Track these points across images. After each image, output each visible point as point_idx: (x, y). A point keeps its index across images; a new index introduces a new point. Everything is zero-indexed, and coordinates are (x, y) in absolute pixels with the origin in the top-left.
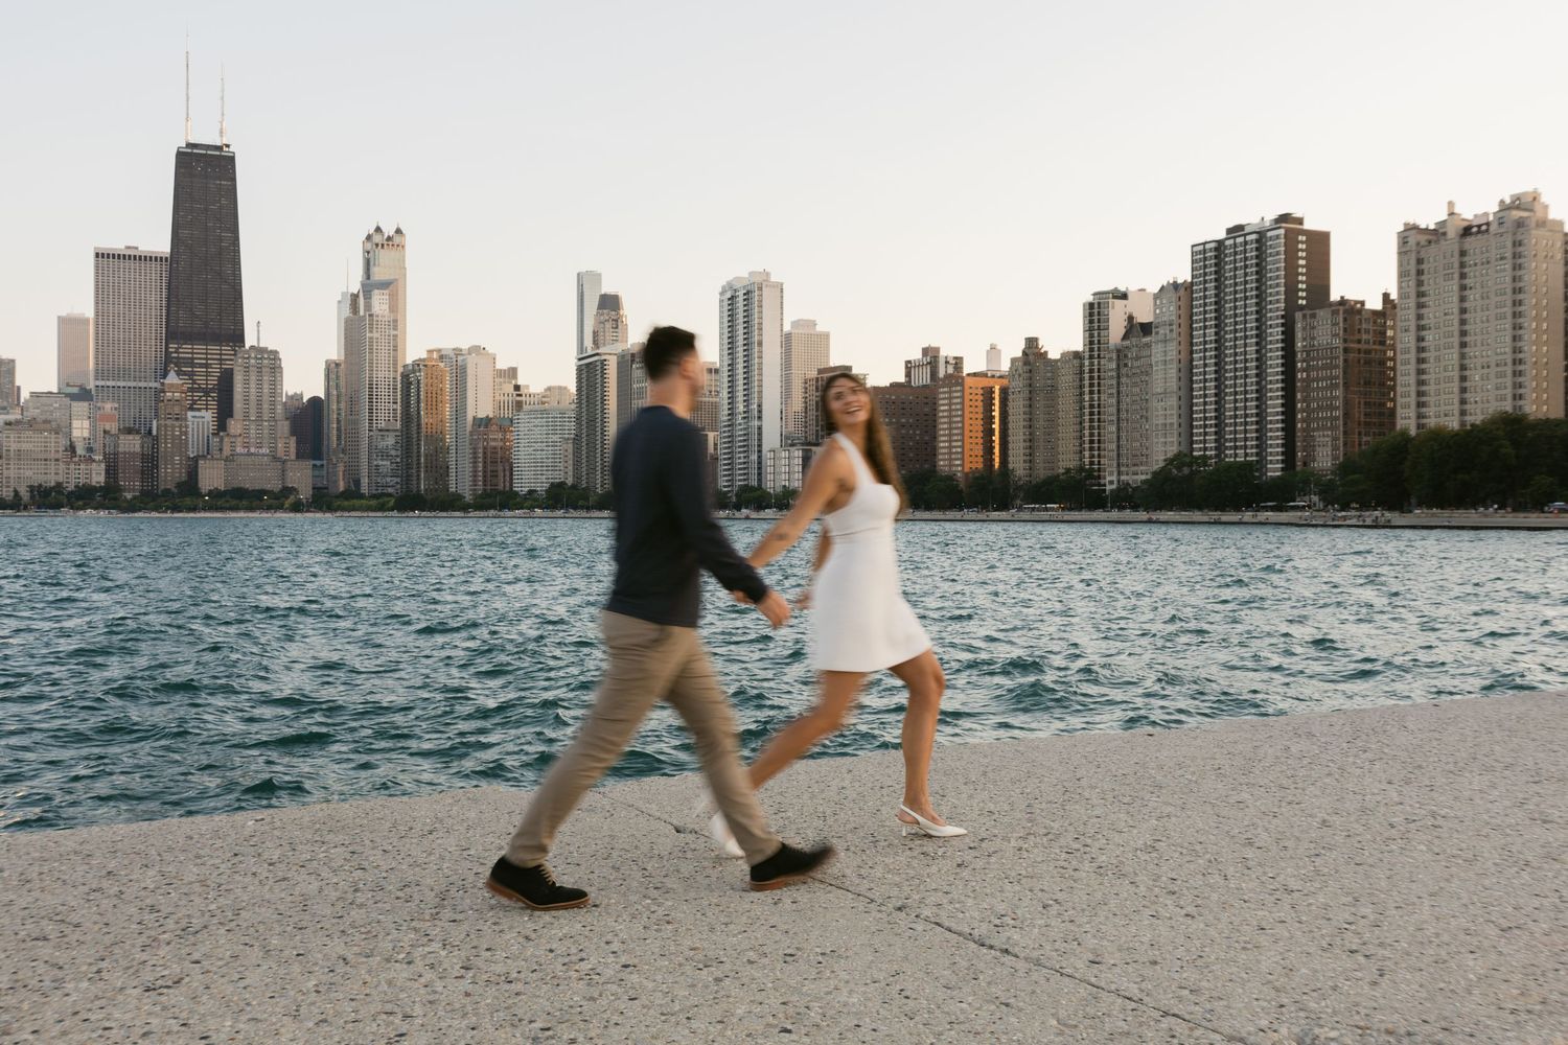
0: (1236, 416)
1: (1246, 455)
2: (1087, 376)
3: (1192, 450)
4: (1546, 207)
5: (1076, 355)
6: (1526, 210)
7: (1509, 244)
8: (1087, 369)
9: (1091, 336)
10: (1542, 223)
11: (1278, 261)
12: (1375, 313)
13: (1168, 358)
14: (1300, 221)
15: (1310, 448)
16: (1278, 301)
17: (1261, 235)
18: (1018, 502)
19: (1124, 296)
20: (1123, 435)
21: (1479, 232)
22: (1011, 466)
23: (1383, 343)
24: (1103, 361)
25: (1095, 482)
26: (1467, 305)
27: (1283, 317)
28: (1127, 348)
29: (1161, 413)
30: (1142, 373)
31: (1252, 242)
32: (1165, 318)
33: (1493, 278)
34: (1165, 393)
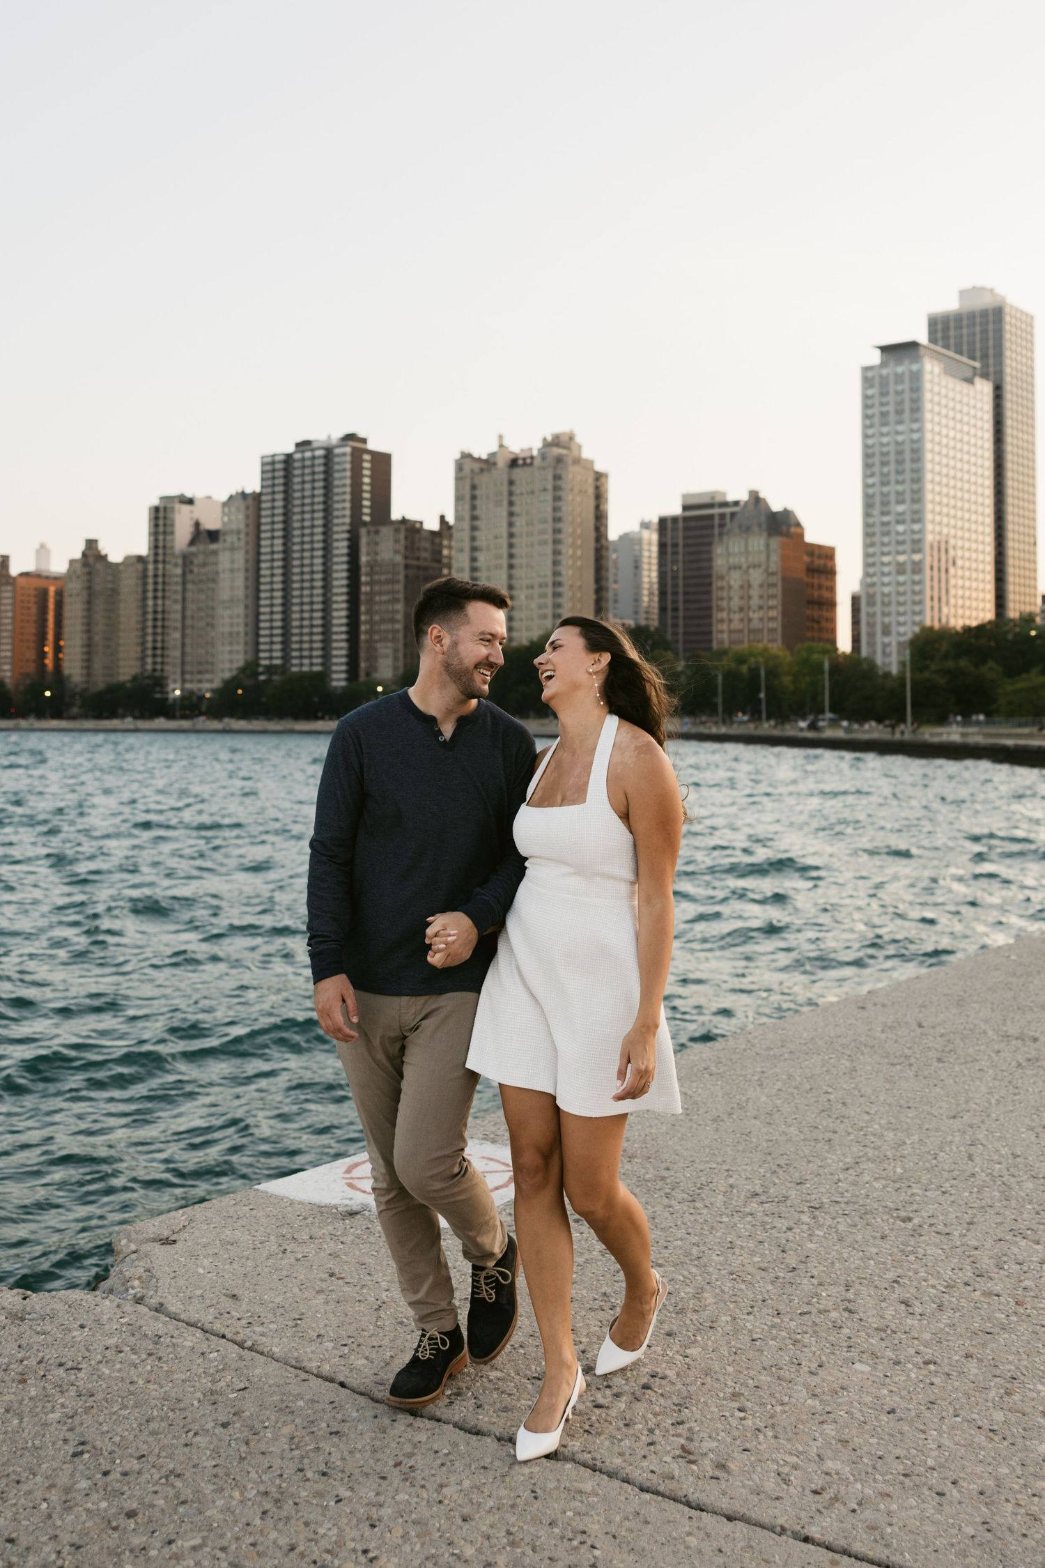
0: (301, 627)
1: (312, 664)
2: (150, 580)
3: (258, 658)
4: (580, 447)
5: (140, 559)
6: (563, 447)
7: (550, 477)
8: (151, 573)
9: (156, 540)
10: (578, 461)
11: (345, 478)
12: (432, 533)
13: (236, 566)
14: (364, 441)
15: (372, 658)
16: (344, 516)
17: (329, 452)
18: (75, 710)
19: (190, 502)
20: (188, 641)
21: (525, 464)
22: (66, 672)
23: (439, 561)
24: (168, 567)
25: (158, 689)
26: (514, 530)
27: (348, 532)
28: (193, 554)
29: (227, 621)
30: (208, 580)
31: (319, 457)
32: (234, 526)
33: (536, 507)
34: (232, 600)
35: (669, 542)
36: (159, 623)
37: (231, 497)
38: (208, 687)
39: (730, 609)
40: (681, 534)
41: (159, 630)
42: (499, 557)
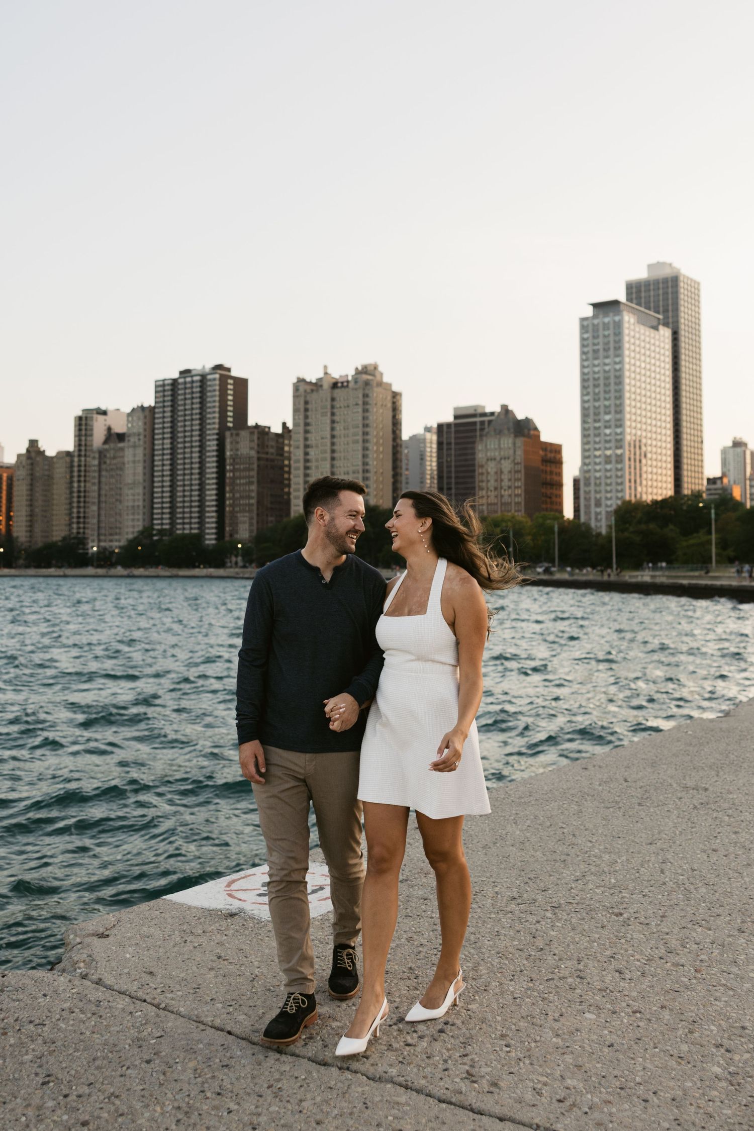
0: (184, 502)
1: (191, 529)
2: (76, 469)
3: (153, 524)
4: (382, 374)
5: (68, 454)
6: (370, 374)
7: (361, 396)
8: (76, 464)
9: (80, 440)
10: (380, 384)
11: (215, 396)
12: (277, 435)
13: (137, 459)
14: (229, 370)
15: (235, 524)
16: (214, 423)
17: (203, 377)
18: (21, 562)
19: (104, 413)
20: (103, 512)
21: (343, 386)
22: (15, 534)
23: (282, 455)
24: (88, 459)
25: (81, 546)
26: (335, 433)
27: (217, 434)
28: (106, 450)
29: (131, 497)
30: (117, 469)
31: (197, 381)
32: (135, 431)
33: (351, 417)
34: (134, 483)
35: (445, 442)
36: (82, 499)
37: (133, 410)
38: (116, 545)
39: (488, 489)
40: (453, 435)
41: (82, 505)
42: (325, 452)
